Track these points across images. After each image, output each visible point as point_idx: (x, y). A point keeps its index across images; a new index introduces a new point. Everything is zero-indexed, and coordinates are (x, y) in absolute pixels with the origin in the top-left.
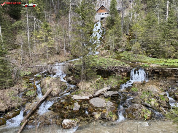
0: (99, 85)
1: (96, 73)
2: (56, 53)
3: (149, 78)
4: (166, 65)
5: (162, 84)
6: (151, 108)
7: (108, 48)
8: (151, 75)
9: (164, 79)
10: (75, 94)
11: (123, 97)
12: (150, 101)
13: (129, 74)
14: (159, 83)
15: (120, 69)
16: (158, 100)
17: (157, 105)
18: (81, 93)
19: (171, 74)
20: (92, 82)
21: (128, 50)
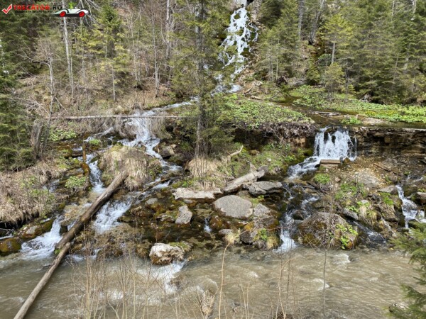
0: (239, 166)
1: (231, 138)
2: (135, 87)
3: (360, 152)
4: (402, 121)
5: (389, 167)
6: (358, 221)
7: (263, 76)
8: (363, 144)
9: (395, 155)
10: (181, 186)
11: (293, 194)
12: (357, 206)
13: (310, 142)
14: (382, 165)
15: (290, 129)
16: (376, 203)
17: (374, 214)
18: (196, 183)
19: (413, 143)
20: (222, 158)
21: (312, 83)
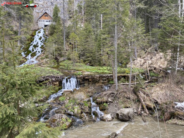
4: (97, 72)
5: (90, 90)
6: (73, 115)
8: (82, 82)
9: (94, 85)
11: (48, 108)
12: (74, 109)
13: (61, 83)
14: (88, 90)
15: (51, 78)
16: (82, 106)
19: (99, 80)
